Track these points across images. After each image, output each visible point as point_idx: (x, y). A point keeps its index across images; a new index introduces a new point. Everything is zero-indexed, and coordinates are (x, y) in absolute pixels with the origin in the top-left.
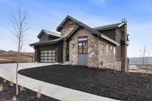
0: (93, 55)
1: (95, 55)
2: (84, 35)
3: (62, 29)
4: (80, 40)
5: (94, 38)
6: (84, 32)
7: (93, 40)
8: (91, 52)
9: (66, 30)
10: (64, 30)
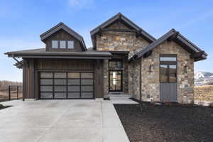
0: (186, 86)
1: (189, 85)
2: (172, 52)
3: (100, 36)
4: (163, 59)
5: (187, 60)
6: (171, 48)
7: (186, 62)
8: (183, 80)
9: (110, 40)
10: (103, 38)
